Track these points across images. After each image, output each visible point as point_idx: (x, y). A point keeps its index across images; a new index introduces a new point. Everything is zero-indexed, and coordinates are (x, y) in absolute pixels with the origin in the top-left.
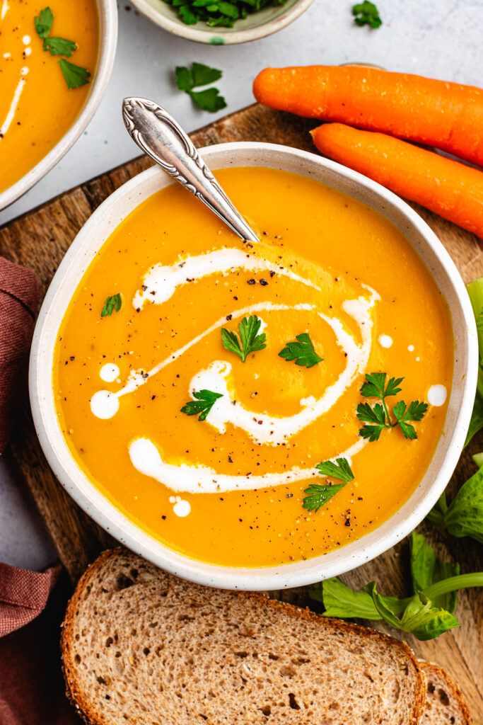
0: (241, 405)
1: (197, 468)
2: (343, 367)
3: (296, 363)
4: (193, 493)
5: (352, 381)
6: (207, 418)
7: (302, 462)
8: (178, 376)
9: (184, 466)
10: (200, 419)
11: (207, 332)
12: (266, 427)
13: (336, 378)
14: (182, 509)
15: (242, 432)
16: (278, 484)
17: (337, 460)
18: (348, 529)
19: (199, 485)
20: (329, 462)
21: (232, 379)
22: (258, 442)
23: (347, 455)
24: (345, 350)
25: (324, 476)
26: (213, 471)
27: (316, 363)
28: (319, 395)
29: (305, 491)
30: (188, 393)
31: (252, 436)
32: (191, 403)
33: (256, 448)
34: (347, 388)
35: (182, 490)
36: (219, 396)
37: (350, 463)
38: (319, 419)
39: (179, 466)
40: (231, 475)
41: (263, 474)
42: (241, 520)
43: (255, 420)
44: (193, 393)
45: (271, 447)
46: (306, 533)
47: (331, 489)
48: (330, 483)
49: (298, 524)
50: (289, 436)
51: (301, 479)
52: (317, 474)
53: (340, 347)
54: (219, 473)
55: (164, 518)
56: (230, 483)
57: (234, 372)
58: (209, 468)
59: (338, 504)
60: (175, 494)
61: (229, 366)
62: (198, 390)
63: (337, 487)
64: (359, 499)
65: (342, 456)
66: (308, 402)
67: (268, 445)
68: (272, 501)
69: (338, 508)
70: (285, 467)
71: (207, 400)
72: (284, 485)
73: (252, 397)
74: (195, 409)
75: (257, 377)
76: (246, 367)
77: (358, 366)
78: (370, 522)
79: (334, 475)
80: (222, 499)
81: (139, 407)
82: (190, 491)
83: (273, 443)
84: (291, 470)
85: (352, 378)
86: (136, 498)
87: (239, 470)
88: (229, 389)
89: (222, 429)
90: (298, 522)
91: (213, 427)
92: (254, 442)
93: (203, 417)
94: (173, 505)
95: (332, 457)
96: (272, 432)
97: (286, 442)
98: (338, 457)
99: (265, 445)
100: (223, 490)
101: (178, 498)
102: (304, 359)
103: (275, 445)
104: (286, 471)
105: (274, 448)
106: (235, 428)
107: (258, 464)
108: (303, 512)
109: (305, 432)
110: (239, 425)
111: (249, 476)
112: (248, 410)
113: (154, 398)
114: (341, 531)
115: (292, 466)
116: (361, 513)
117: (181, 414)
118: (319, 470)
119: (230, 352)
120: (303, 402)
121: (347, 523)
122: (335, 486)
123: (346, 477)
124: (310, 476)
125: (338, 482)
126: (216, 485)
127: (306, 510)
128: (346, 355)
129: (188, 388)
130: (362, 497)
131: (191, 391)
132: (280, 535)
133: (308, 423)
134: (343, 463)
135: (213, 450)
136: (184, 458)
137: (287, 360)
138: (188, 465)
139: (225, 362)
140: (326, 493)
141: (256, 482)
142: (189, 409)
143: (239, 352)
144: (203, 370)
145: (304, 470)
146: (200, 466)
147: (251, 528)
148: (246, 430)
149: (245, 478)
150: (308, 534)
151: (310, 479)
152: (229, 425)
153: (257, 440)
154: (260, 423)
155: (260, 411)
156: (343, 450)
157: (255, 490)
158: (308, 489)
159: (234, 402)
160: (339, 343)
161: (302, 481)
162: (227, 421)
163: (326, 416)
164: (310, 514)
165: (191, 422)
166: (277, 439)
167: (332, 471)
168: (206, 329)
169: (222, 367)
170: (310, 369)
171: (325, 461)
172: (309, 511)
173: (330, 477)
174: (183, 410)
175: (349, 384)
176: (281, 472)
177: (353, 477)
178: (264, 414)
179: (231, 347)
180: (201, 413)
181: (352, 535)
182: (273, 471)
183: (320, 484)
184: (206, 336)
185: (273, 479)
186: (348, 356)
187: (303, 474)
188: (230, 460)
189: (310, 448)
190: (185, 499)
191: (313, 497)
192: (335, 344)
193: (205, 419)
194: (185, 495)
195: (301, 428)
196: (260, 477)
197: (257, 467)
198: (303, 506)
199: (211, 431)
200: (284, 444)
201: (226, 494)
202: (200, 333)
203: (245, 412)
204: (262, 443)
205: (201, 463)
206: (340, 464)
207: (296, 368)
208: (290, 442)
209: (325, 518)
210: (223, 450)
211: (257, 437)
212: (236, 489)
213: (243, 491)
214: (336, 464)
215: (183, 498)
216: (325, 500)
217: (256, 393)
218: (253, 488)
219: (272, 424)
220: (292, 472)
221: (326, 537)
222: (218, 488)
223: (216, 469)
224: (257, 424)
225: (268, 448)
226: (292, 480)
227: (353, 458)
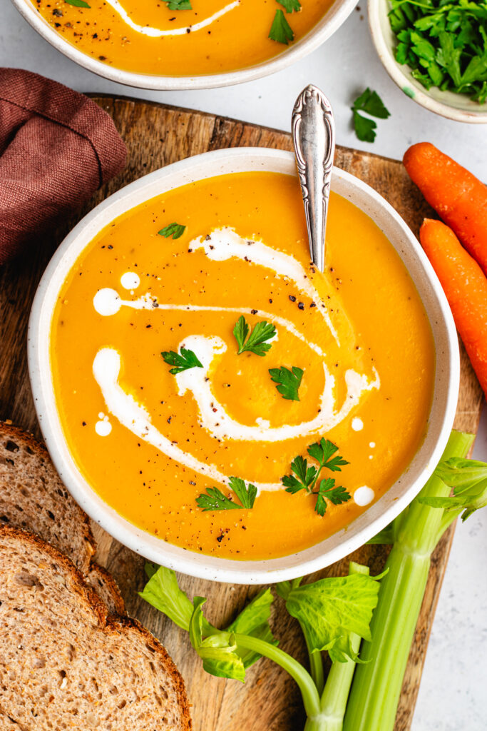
0: (211, 385)
1: (139, 406)
2: (310, 418)
3: (277, 387)
4: (121, 423)
5: (308, 434)
6: (177, 375)
7: (222, 466)
8: (180, 325)
9: (131, 397)
10: (171, 371)
11: (229, 309)
12: (216, 417)
13: (298, 423)
14: (103, 428)
15: (195, 407)
16: (192, 467)
17: (250, 485)
18: (217, 543)
19: (133, 422)
20: (243, 482)
21: (219, 360)
22: (201, 423)
23: (261, 487)
24: (322, 406)
25: (231, 489)
26: (150, 418)
27: (293, 399)
28: (275, 424)
29: (207, 488)
30: (178, 345)
31: (201, 415)
32: (174, 354)
33: (196, 426)
34: (300, 435)
35: (114, 414)
36: (200, 365)
37: (258, 495)
38: (261, 443)
39: (127, 394)
40: (161, 432)
41: (186, 450)
42: (141, 472)
43: (212, 406)
44: (182, 347)
45: (208, 435)
46: (183, 521)
47: (228, 503)
48: (231, 499)
49: (182, 510)
50: (228, 438)
51: (211, 477)
52: (226, 483)
53: (320, 402)
54: (153, 423)
55: (84, 424)
56: (156, 438)
57: (225, 356)
58: (148, 414)
59: (224, 518)
60: (106, 413)
61: (224, 349)
62: (187, 348)
63: (233, 506)
64: (243, 527)
65: (256, 484)
66: (263, 423)
67: (207, 431)
68: (176, 476)
69: (222, 522)
70: (206, 459)
71: (190, 360)
72: (195, 472)
73: (224, 386)
74: (173, 361)
75: (239, 373)
76: (238, 360)
77: (322, 426)
78: (238, 552)
79: (239, 494)
80: (139, 445)
81: (132, 325)
82: (120, 419)
83: (212, 433)
84: (209, 464)
85: (310, 431)
86: (75, 392)
87: (170, 433)
88: (211, 365)
89: (181, 392)
90: (184, 508)
91: (177, 384)
92: (199, 421)
93: (174, 371)
94: (99, 419)
95: (249, 479)
96: (218, 424)
97: (223, 440)
98: (252, 483)
99: (204, 430)
100: (146, 439)
101: (107, 418)
102: (285, 389)
103: (212, 436)
104: (205, 462)
105: (210, 438)
106: (193, 399)
107: (188, 440)
108: (194, 504)
109: (243, 445)
110: (196, 399)
111: (174, 444)
112: (212, 393)
113: (149, 326)
114: (210, 540)
115: (213, 462)
116: (236, 539)
117: (160, 356)
118: (230, 481)
119: (235, 338)
120: (259, 420)
121: (220, 539)
122: (233, 503)
123: (247, 503)
124: (220, 480)
126: (145, 431)
127: (197, 504)
128: (319, 411)
129: (181, 340)
130: (246, 527)
131: (181, 344)
132: (161, 507)
133: (250, 439)
134: (253, 491)
135: (162, 403)
136: (135, 390)
137: (272, 379)
138: (134, 398)
139: (224, 343)
140: (222, 504)
141: (175, 453)
142: (169, 357)
143: (241, 344)
144: (203, 336)
145: (217, 472)
146: (143, 407)
147: (144, 484)
148: (200, 407)
149: (169, 443)
150: (183, 523)
151: (219, 484)
152: (190, 394)
153: (201, 421)
154: (215, 410)
155: (221, 401)
156: (261, 481)
157: (170, 458)
158: (211, 489)
159: (207, 379)
160: (322, 398)
161: (212, 480)
162: (190, 389)
163: (269, 445)
164: (198, 509)
165: (163, 367)
166: (217, 432)
167: (239, 490)
168: (230, 307)
169: (219, 344)
170: (284, 400)
171: (240, 478)
172: (198, 506)
173: (234, 493)
174: (164, 354)
175: (304, 435)
176: (200, 460)
177: (252, 507)
178: (222, 406)
179: (238, 335)
180: (175, 367)
181: (216, 550)
182: (195, 455)
183: (222, 493)
184: (226, 312)
185: (189, 461)
186: (320, 414)
187: (215, 475)
188: (169, 421)
189: (237, 459)
190: (111, 423)
191: (210, 498)
192: (318, 397)
193: (175, 374)
194: (114, 420)
195: (242, 439)
196: (181, 451)
197: (185, 441)
198: (197, 500)
199: (173, 387)
200: (219, 441)
201: (146, 443)
202: (223, 306)
203: (210, 393)
204: (203, 426)
205: (145, 405)
206: (250, 490)
207: (274, 391)
208: (225, 443)
209: (206, 522)
210: (169, 408)
211: (203, 419)
212: (156, 445)
213: (160, 452)
214: (247, 487)
215: (110, 421)
216: (217, 507)
217: (229, 386)
218: (170, 456)
219: (223, 418)
220: (209, 467)
221: (195, 536)
222: (144, 435)
223: (153, 418)
224: (211, 409)
225: (206, 434)
226: (203, 473)
227: (264, 493)
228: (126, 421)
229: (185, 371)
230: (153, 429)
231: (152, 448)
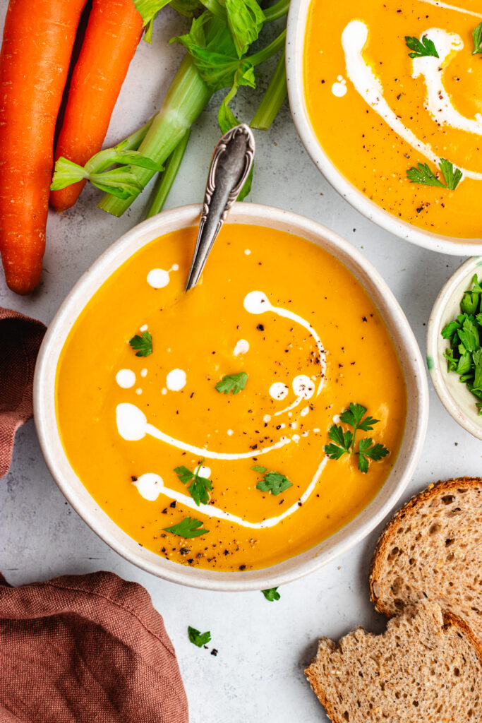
0: (442, 75)
1: (375, 78)
4: (356, 89)
6: (415, 59)
7: (437, 147)
8: (427, 17)
9: (369, 69)
10: (410, 55)
11: (472, 13)
12: (441, 104)
14: (339, 90)
15: (424, 90)
16: (410, 143)
17: (457, 169)
18: (415, 213)
19: (367, 91)
20: (452, 165)
21: (455, 55)
22: (427, 106)
23: (466, 174)
25: (439, 169)
26: (382, 91)
29: (419, 164)
30: (421, 33)
31: (428, 99)
32: (416, 40)
33: (421, 108)
35: (352, 80)
36: (436, 56)
37: (462, 179)
38: (475, 135)
39: (367, 65)
40: (390, 105)
41: (407, 126)
42: (363, 136)
43: (440, 93)
44: (424, 36)
45: (430, 117)
46: (390, 187)
47: (435, 180)
48: (437, 177)
49: (392, 177)
50: (448, 125)
51: (425, 154)
52: (437, 163)
54: (384, 96)
55: (323, 82)
56: (384, 110)
57: (460, 53)
58: (381, 87)
59: (428, 193)
60: (345, 77)
61: (461, 47)
62: (428, 38)
63: (439, 184)
64: (442, 205)
65: (462, 170)
67: (430, 114)
68: (394, 147)
69: (424, 196)
70: (424, 138)
71: (428, 49)
72: (411, 147)
73: (454, 79)
74: (414, 47)
75: (470, 71)
76: (471, 59)
78: (432, 225)
79: (445, 175)
80: (367, 112)
81: (385, 6)
82: (356, 85)
83: (434, 116)
84: (425, 143)
86: (322, 52)
87: (397, 108)
88: (447, 58)
89: (415, 75)
90: (394, 176)
91: (412, 67)
92: (424, 104)
93: (413, 55)
94: (337, 81)
95: (457, 164)
96: (441, 110)
97: (442, 125)
98: (459, 168)
99: (428, 112)
100: (374, 108)
101: (344, 82)
103: (434, 119)
104: (422, 141)
105: (431, 121)
106: (424, 83)
107: (411, 118)
108: (404, 174)
109: (459, 133)
110: (427, 84)
111: (399, 118)
112: (442, 83)
113: (399, 11)
114: (411, 210)
115: (429, 142)
116: (433, 213)
117: (403, 39)
118: (440, 162)
119: (472, 40)
120: (478, 115)
121: (419, 210)
122: (439, 181)
123: (451, 184)
124: (432, 159)
125: (442, 181)
126: (376, 101)
127: (406, 175)
129: (425, 30)
130: (445, 205)
131: (424, 33)
132: (374, 170)
133: (466, 130)
134: (458, 175)
135: (396, 80)
136: (375, 64)
138: (372, 71)
139: (462, 42)
140: (429, 179)
141: (398, 126)
142: (410, 42)
143: (477, 45)
144: (445, 31)
145: (432, 152)
146: (378, 80)
147: (364, 147)
148: (428, 91)
149: (395, 116)
150: (390, 189)
151: (430, 162)
152: (422, 78)
153: (427, 104)
154: (441, 98)
155: (448, 91)
156: (467, 168)
157: (392, 130)
158: (422, 165)
159: (440, 69)
161: (424, 157)
162: (423, 74)
164: (406, 180)
165: (403, 50)
166: (439, 118)
167: (447, 172)
168: (475, 11)
169: (457, 42)
171: (450, 161)
172: (408, 177)
173: (442, 173)
174: (407, 38)
176: (418, 137)
177: (454, 189)
178: (449, 96)
179: (476, 38)
180: (414, 52)
181: (413, 219)
182: (414, 132)
183: (431, 170)
184: (470, 15)
185: (409, 136)
187: (428, 153)
188: (398, 97)
189: (451, 145)
190: (347, 87)
191: (419, 172)
193: (413, 58)
194: (350, 85)
195: (459, 128)
196: (403, 126)
197: (409, 118)
198: (407, 171)
199: (408, 70)
200: (439, 125)
201: (373, 111)
202: (468, 9)
203: (440, 81)
204: (428, 109)
205: (380, 79)
206: (456, 173)
208: (445, 127)
209: (411, 193)
210: (401, 87)
211: (429, 103)
212: (383, 116)
213: (385, 122)
214: (454, 171)
215: (347, 84)
216: (423, 182)
217: (458, 79)
218: (393, 128)
219: (447, 106)
220: (424, 145)
221: (398, 202)
222: (373, 104)
223: (384, 92)
224: (438, 96)
225: (428, 116)
226: (419, 149)
227: (467, 179)
228: (360, 88)
229: (423, 57)
230: (383, 101)
231: (379, 117)
